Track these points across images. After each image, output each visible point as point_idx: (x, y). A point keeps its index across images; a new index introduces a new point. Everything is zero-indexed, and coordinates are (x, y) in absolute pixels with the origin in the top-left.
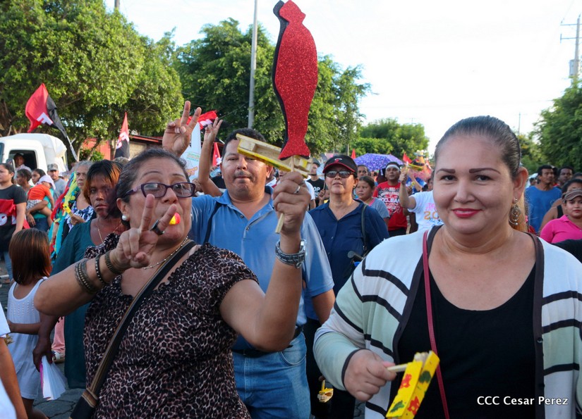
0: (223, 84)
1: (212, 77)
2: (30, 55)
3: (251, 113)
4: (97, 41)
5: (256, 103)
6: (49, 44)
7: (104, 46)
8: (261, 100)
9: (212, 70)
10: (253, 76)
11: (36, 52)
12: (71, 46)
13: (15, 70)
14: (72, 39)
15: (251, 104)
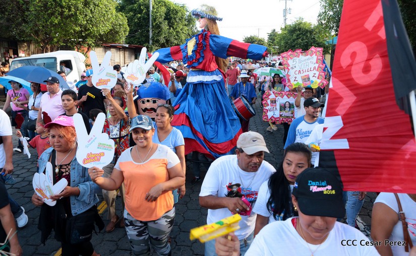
0: (137, 17)
1: (132, 13)
2: (62, 10)
3: (151, 31)
4: (95, 4)
5: (152, 25)
6: (72, 5)
7: (98, 6)
8: (154, 24)
9: (131, 10)
10: (151, 13)
11: (65, 9)
12: (83, 6)
13: (55, 19)
14: (83, 2)
15: (151, 27)
